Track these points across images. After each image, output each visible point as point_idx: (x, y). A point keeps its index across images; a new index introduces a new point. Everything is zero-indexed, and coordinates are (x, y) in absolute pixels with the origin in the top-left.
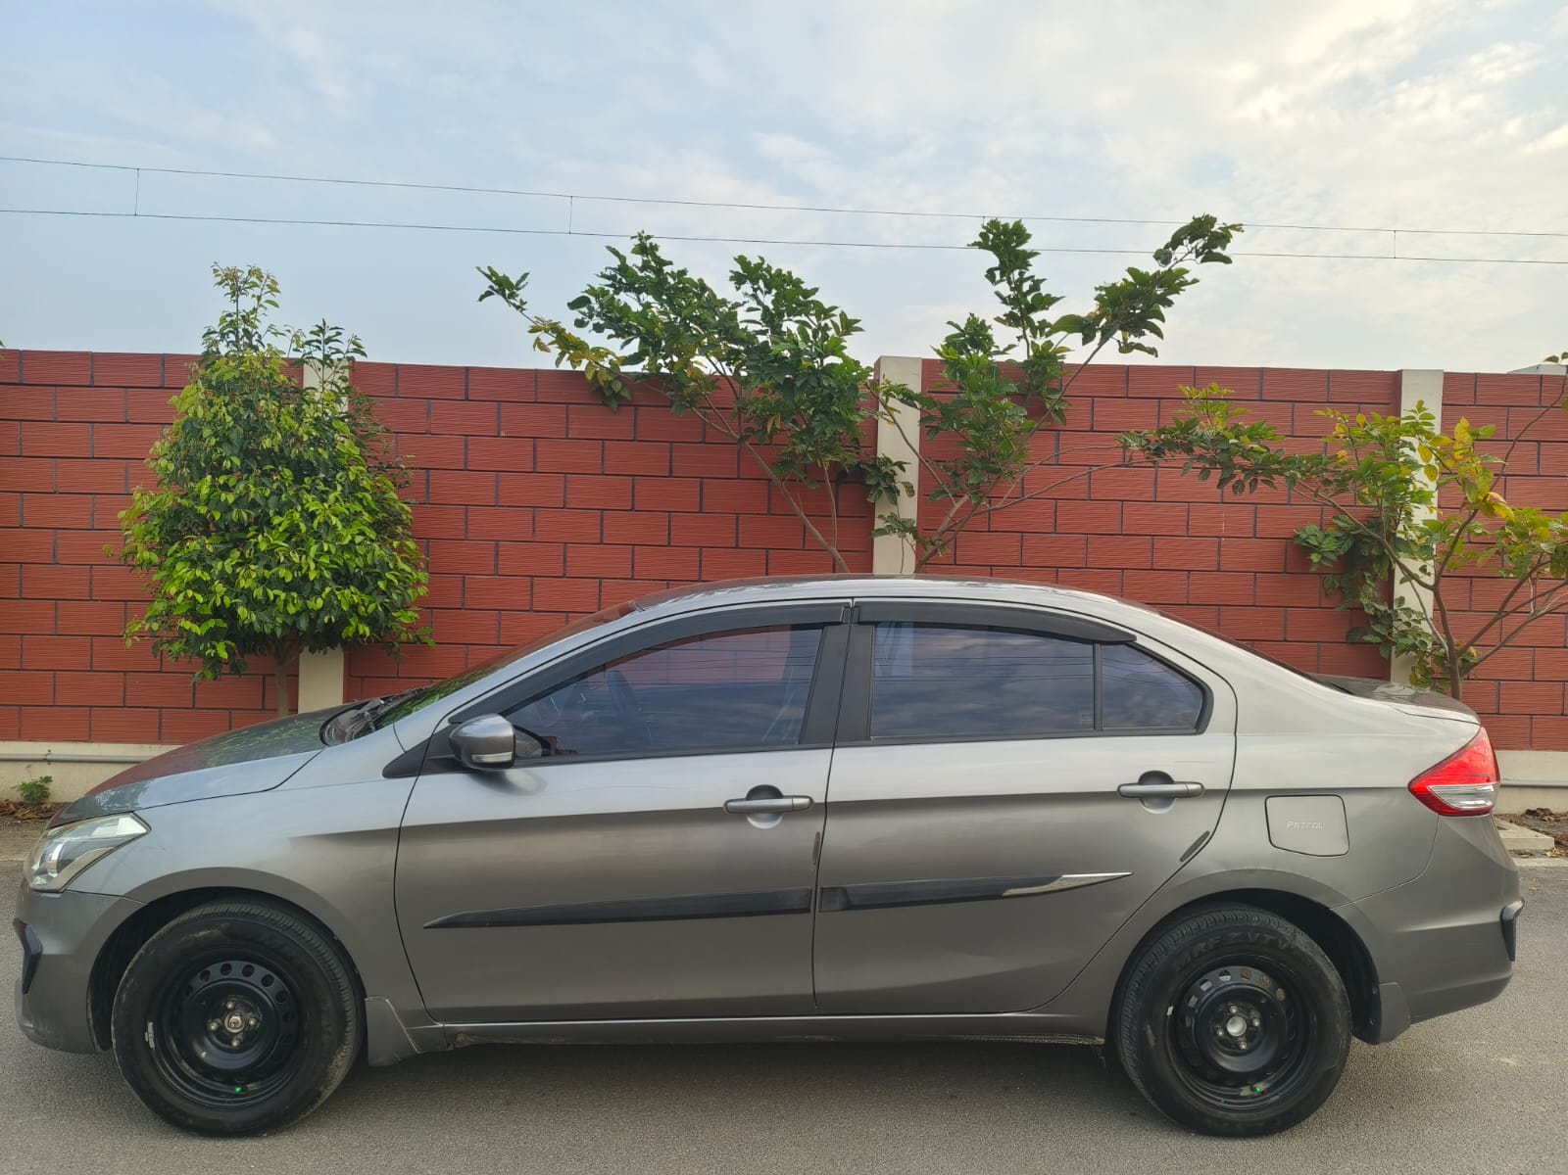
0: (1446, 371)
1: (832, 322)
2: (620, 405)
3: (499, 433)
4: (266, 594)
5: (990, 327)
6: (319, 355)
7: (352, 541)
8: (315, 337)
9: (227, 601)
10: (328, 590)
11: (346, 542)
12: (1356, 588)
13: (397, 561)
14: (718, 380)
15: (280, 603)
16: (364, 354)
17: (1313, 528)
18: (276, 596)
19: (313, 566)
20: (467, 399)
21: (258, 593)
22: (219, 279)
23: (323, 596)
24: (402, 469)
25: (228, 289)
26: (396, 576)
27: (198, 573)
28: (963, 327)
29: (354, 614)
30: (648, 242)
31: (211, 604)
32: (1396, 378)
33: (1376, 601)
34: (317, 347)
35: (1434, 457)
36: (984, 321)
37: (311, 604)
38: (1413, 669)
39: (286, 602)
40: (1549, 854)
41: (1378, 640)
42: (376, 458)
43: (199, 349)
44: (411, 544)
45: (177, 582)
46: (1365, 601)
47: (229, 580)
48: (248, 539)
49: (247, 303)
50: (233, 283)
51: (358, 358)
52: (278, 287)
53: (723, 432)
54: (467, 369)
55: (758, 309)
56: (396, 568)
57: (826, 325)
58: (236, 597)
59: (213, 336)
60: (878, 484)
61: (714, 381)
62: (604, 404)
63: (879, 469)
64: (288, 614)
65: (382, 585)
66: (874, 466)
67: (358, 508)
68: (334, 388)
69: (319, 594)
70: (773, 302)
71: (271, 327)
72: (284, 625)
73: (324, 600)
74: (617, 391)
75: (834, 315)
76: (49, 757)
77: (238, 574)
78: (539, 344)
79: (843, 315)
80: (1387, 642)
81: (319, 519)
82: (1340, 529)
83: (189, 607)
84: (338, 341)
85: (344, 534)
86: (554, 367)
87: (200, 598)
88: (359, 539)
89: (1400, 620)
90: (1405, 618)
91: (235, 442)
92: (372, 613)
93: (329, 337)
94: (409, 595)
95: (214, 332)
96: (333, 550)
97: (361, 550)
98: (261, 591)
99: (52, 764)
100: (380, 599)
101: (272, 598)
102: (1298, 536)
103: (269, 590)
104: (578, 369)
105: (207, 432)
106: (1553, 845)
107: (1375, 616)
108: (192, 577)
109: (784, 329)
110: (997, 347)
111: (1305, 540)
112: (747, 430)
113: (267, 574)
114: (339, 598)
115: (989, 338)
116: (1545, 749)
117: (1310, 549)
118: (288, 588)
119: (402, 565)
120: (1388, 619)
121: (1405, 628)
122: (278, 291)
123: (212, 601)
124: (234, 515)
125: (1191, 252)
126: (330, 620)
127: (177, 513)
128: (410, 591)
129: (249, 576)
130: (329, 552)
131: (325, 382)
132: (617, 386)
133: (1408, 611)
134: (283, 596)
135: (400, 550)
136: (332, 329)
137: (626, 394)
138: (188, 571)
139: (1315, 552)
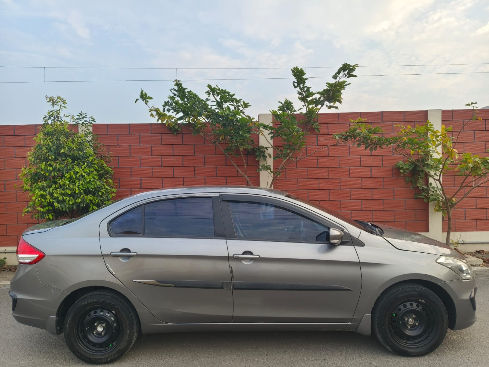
0: (442, 109)
1: (241, 104)
2: (177, 133)
3: (140, 144)
4: (63, 198)
5: (292, 103)
6: (80, 122)
7: (90, 180)
8: (79, 117)
9: (51, 201)
10: (82, 196)
11: (88, 181)
12: (416, 181)
13: (105, 186)
14: (206, 124)
15: (67, 201)
16: (95, 121)
17: (401, 162)
18: (66, 199)
19: (77, 189)
20: (130, 134)
21: (60, 198)
22: (48, 100)
23: (81, 198)
24: (108, 157)
25: (51, 103)
26: (104, 190)
27: (42, 192)
28: (283, 103)
29: (91, 203)
30: (179, 82)
31: (46, 202)
32: (426, 112)
33: (423, 185)
34: (80, 120)
35: (435, 138)
36: (290, 101)
37: (77, 201)
38: (436, 206)
39: (69, 200)
40: (481, 265)
41: (424, 197)
42: (100, 154)
43: (42, 123)
44: (110, 181)
45: (36, 196)
46: (419, 185)
47: (51, 194)
48: (57, 181)
49: (57, 107)
50: (53, 101)
51: (93, 123)
52: (66, 102)
53: (209, 140)
54: (129, 124)
55: (215, 101)
56: (105, 188)
57: (239, 105)
58: (54, 200)
59: (46, 118)
60: (260, 155)
61: (205, 124)
62: (172, 133)
63: (260, 150)
64: (70, 204)
65: (100, 194)
66: (259, 149)
67: (92, 170)
68: (86, 132)
69: (79, 197)
70: (220, 99)
71: (65, 114)
72: (69, 207)
73: (81, 199)
74: (176, 129)
75: (241, 102)
76: (5, 251)
77: (54, 192)
78: (152, 115)
79: (244, 102)
80: (427, 198)
81: (80, 174)
82: (410, 162)
83: (40, 203)
84: (86, 118)
85: (87, 178)
86: (156, 123)
87: (43, 200)
88: (92, 180)
89: (431, 191)
90: (433, 190)
91: (53, 151)
92: (97, 202)
93: (83, 117)
94: (109, 196)
95: (47, 117)
96: (84, 183)
97: (93, 183)
98: (61, 198)
99: (6, 254)
100: (99, 198)
101: (65, 199)
102: (396, 165)
103: (64, 197)
104: (163, 123)
105: (44, 148)
106: (482, 262)
107: (423, 190)
108: (40, 194)
109: (224, 107)
110: (294, 109)
111: (398, 166)
112: (216, 139)
113: (63, 192)
114: (86, 198)
115: (292, 106)
116: (482, 231)
117: (400, 168)
118: (70, 196)
119: (107, 187)
120: (427, 191)
121: (432, 193)
122: (66, 103)
123: (46, 201)
124: (53, 174)
125: (344, 75)
126: (83, 205)
127: (36, 174)
128: (110, 195)
129: (57, 193)
130: (82, 184)
131: (83, 131)
132: (176, 127)
133: (433, 187)
134: (68, 198)
135: (107, 182)
136: (84, 114)
137: (179, 129)
138: (39, 192)
139: (402, 169)
